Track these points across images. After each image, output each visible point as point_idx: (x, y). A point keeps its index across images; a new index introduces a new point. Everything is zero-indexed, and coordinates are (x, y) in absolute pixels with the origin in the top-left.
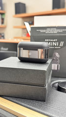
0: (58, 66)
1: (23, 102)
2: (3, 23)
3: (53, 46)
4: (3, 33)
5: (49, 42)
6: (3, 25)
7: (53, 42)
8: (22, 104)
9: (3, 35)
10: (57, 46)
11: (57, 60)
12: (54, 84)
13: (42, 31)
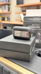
0: (39, 41)
1: (17, 62)
2: (9, 10)
3: (36, 29)
4: (9, 17)
5: (34, 26)
6: (9, 12)
7: (37, 26)
8: (17, 63)
9: (9, 18)
10: (39, 29)
11: (39, 37)
12: (36, 52)
13: (30, 19)
